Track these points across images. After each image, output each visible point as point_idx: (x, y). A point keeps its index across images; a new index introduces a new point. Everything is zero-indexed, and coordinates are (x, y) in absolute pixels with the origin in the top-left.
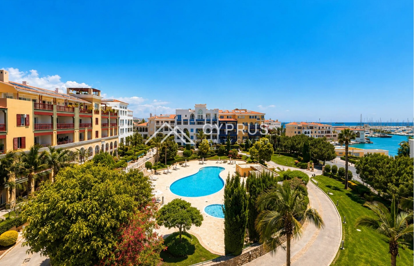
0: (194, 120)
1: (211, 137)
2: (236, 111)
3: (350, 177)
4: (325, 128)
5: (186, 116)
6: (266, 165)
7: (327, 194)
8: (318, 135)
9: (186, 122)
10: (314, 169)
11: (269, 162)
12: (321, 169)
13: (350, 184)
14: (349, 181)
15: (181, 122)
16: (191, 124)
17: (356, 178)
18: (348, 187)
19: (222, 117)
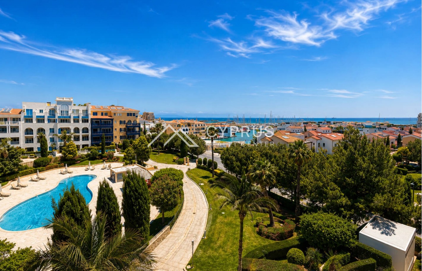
0: (55, 117)
1: (81, 138)
2: (111, 108)
3: (216, 167)
4: (200, 125)
5: (41, 111)
6: (144, 165)
7: (198, 184)
8: (195, 131)
9: (40, 120)
10: (190, 163)
11: (148, 161)
12: (195, 162)
13: (216, 172)
14: (215, 170)
15: (32, 120)
16: (49, 121)
17: (221, 167)
18: (214, 175)
19: (95, 114)
